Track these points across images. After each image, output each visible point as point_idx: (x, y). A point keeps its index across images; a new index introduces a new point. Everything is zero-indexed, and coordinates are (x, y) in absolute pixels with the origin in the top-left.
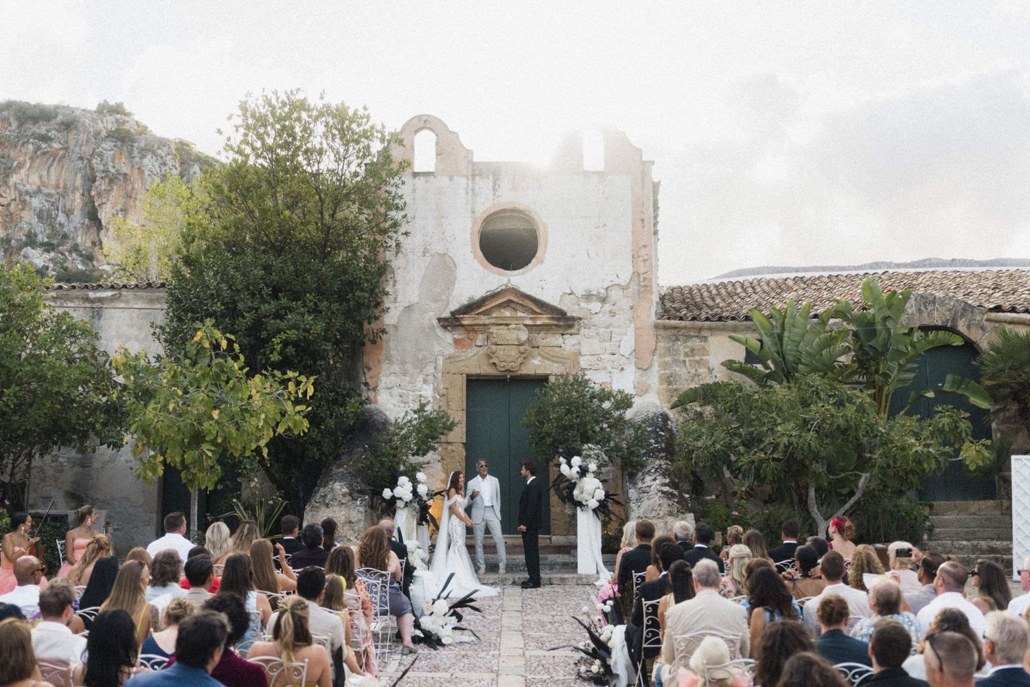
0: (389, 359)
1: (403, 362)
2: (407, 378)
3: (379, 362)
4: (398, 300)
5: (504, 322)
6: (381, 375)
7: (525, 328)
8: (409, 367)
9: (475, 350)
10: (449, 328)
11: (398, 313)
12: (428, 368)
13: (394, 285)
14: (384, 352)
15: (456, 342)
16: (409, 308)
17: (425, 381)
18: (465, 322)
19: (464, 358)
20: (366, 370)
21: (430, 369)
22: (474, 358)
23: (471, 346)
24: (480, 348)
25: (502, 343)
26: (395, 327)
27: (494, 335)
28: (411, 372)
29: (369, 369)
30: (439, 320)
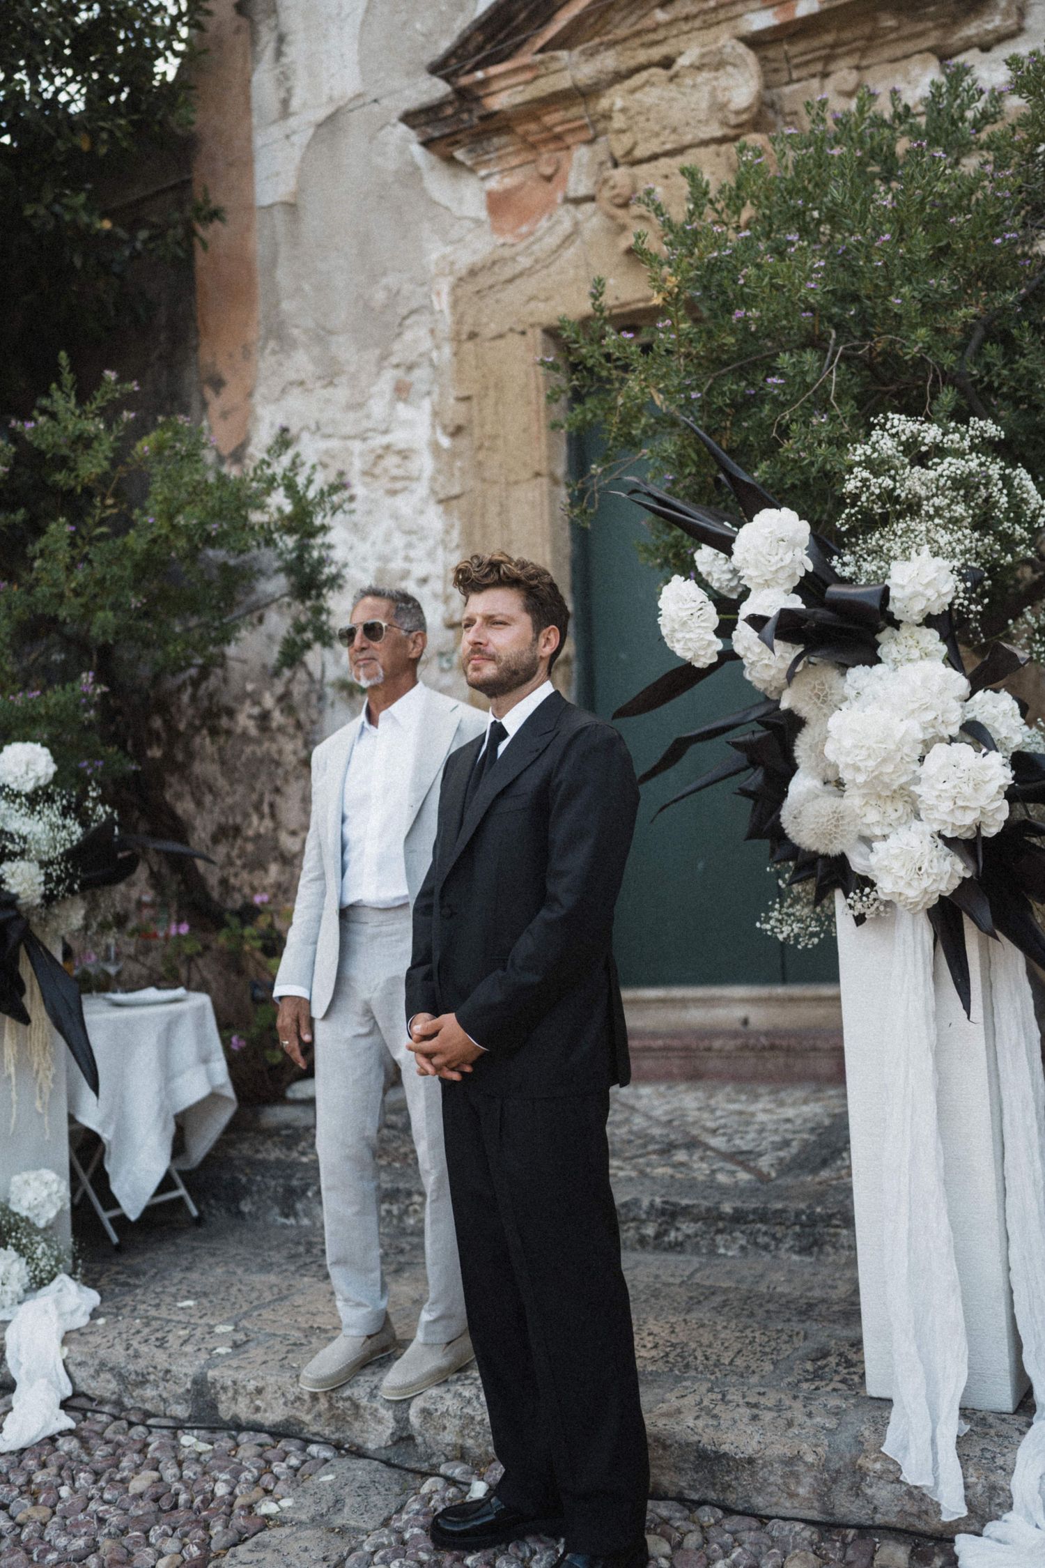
0: (279, 334)
1: (322, 336)
2: (341, 394)
3: (247, 353)
4: (295, 103)
5: (657, 53)
6: (257, 397)
7: (742, 49)
8: (343, 348)
9: (565, 218)
10: (459, 154)
11: (297, 154)
12: (408, 336)
13: (279, 54)
14: (261, 309)
15: (497, 204)
16: (331, 124)
17: (402, 391)
18: (500, 101)
19: (524, 262)
20: (209, 393)
21: (416, 338)
22: (570, 253)
23: (547, 207)
24: (588, 207)
25: (654, 147)
26: (291, 207)
27: (618, 122)
28: (352, 369)
29: (218, 384)
30: (409, 118)
